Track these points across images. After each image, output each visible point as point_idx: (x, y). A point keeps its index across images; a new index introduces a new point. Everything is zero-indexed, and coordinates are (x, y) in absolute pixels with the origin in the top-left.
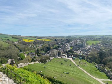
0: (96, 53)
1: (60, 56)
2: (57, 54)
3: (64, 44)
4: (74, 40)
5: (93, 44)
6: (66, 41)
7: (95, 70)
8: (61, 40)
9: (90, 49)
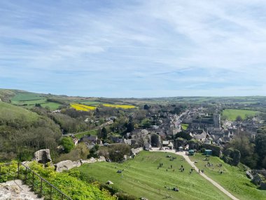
0: (246, 140)
1: (156, 146)
2: (148, 141)
3: (165, 117)
4: (192, 107)
5: (239, 119)
6: (173, 109)
7: (244, 184)
8: (160, 106)
9: (231, 131)
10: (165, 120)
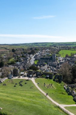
0: (67, 68)
1: (16, 76)
2: (11, 73)
3: (25, 57)
4: (42, 49)
5: (67, 56)
8: (23, 49)
9: (61, 63)
10: (24, 58)
